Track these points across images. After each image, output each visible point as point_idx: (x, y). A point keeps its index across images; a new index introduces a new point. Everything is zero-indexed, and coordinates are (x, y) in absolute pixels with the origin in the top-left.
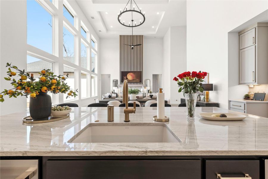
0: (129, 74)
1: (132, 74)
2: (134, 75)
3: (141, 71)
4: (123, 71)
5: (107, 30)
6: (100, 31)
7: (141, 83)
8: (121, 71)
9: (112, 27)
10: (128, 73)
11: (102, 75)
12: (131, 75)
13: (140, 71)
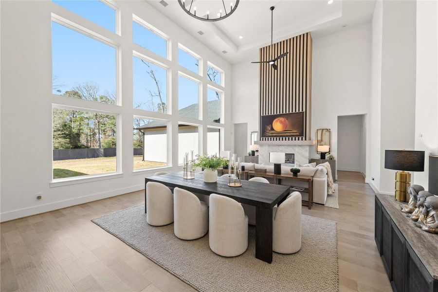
0: (277, 121)
1: (282, 119)
2: (287, 121)
3: (304, 110)
4: (264, 115)
5: (237, 46)
6: (224, 52)
7: (304, 138)
8: (262, 115)
9: (241, 37)
10: (275, 118)
11: (236, 125)
12: (281, 122)
13: (301, 111)
